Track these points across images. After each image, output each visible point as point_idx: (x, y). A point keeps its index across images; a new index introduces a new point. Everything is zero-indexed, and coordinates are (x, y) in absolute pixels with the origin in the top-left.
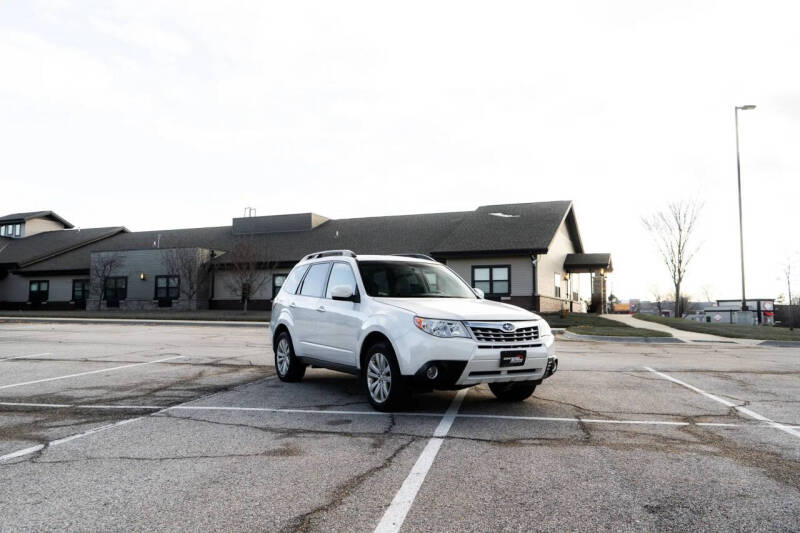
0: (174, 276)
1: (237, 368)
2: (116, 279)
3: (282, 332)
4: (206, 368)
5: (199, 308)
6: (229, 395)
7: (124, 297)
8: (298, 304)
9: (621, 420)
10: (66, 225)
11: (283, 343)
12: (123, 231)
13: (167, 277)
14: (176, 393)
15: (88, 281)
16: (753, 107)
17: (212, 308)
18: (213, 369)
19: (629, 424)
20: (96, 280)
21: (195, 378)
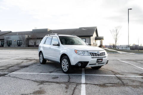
0: (21, 40)
1: (31, 60)
2: (9, 41)
3: (41, 53)
4: (24, 60)
5: (26, 47)
6: (28, 68)
7: (11, 44)
8: (44, 46)
9: (126, 75)
11: (41, 55)
12: (11, 32)
13: (20, 41)
14: (15, 68)
15: (4, 41)
16: (131, 9)
17: (29, 46)
18: (26, 60)
19: (129, 77)
20: (5, 41)
21: (21, 63)
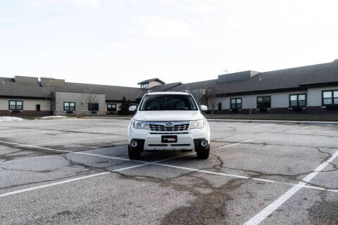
10: (163, 83)
12: (180, 84)
